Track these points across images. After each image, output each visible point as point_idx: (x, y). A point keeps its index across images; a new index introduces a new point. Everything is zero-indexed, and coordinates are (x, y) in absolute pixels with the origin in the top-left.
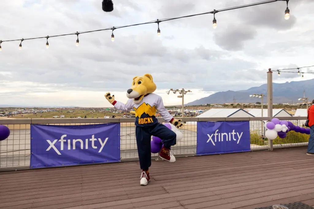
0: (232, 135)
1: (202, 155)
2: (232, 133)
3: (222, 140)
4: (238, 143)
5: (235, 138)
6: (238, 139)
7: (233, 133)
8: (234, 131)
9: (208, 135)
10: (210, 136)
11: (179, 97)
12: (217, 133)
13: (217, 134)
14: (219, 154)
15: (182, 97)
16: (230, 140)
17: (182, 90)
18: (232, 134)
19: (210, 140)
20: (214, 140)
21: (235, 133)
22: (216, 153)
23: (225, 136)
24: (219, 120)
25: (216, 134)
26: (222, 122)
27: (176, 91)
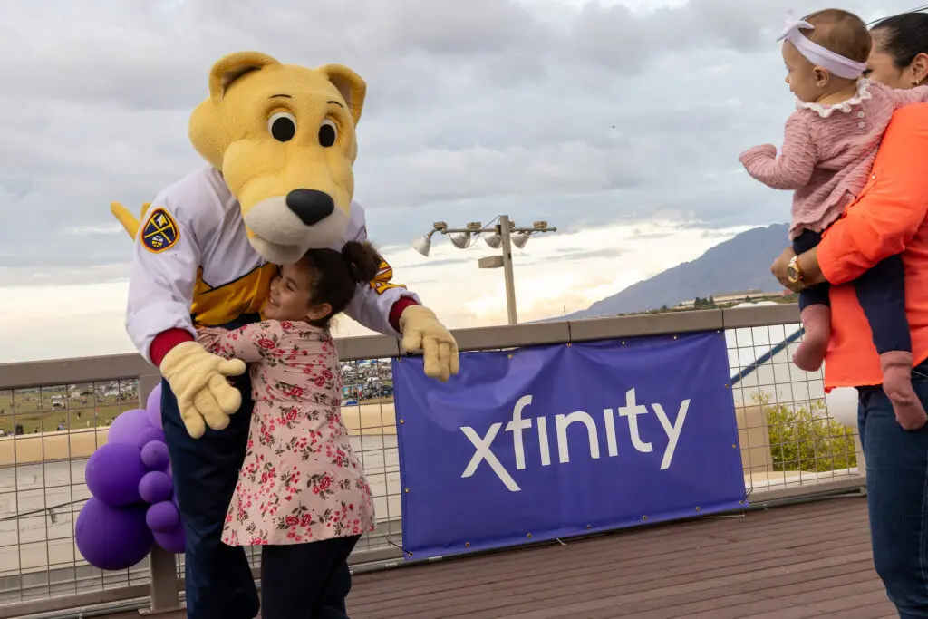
0: (621, 424)
1: (446, 560)
2: (622, 412)
3: (564, 457)
4: (665, 464)
5: (644, 439)
6: (666, 440)
7: (632, 410)
8: (631, 395)
9: (469, 432)
10: (482, 435)
11: (485, 263)
12: (524, 416)
13: (528, 423)
14: (553, 543)
15: (504, 262)
16: (613, 451)
17: (499, 227)
18: (626, 418)
19: (484, 462)
20: (509, 464)
21: (643, 410)
22: (531, 538)
23: (577, 431)
24: (528, 341)
25: (518, 425)
26: (554, 350)
27: (468, 233)
